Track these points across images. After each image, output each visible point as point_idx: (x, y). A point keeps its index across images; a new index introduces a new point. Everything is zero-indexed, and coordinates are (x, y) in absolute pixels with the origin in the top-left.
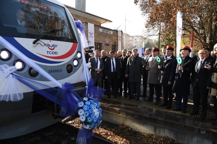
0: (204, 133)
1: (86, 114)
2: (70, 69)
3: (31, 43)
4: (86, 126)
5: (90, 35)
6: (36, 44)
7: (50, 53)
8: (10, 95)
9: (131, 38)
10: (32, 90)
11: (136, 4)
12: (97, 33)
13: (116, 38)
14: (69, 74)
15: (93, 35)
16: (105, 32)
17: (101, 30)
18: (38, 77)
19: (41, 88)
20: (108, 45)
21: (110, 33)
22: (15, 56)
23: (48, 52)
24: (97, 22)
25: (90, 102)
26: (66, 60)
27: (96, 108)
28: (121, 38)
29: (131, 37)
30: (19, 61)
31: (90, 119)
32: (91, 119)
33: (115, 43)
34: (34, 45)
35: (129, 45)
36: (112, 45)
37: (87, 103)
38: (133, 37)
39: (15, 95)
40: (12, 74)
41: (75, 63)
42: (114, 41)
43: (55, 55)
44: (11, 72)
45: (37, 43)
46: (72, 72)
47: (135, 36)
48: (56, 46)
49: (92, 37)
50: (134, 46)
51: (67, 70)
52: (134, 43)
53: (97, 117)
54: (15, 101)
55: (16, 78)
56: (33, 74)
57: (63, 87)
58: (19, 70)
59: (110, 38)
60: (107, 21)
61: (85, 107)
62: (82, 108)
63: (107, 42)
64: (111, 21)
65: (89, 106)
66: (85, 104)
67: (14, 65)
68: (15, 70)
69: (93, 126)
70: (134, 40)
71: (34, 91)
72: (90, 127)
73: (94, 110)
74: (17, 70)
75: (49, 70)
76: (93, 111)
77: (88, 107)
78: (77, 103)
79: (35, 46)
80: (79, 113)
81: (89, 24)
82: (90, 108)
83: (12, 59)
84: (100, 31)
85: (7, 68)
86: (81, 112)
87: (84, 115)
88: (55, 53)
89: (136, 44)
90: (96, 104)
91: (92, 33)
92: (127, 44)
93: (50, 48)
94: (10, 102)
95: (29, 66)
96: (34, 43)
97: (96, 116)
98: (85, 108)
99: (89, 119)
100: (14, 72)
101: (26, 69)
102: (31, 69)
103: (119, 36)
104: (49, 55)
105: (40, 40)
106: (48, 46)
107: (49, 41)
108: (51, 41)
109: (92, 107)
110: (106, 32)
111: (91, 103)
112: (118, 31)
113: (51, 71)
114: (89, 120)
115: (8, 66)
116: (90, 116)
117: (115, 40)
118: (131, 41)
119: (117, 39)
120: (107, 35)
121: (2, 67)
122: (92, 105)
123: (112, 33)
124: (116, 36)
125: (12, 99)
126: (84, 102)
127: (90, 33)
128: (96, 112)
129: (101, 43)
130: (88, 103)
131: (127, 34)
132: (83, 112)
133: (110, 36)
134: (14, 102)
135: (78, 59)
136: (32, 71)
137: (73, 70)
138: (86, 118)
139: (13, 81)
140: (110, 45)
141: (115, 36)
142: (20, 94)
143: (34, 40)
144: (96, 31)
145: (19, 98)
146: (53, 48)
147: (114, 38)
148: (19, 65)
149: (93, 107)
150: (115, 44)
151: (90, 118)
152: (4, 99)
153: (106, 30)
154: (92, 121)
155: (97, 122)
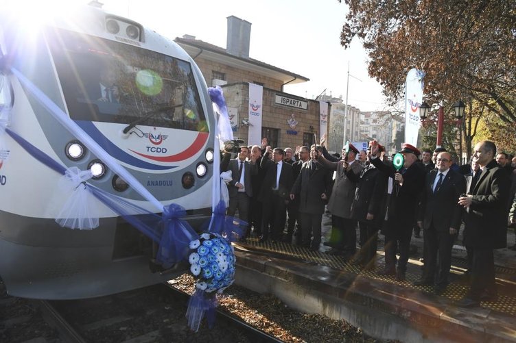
0: (409, 315)
1: (203, 262)
2: (189, 181)
3: (120, 132)
4: (202, 285)
5: (253, 111)
6: (128, 134)
7: (153, 150)
8: (77, 219)
9: (363, 118)
10: (115, 215)
11: (346, 47)
12: (270, 106)
13: (313, 117)
14: (186, 191)
15: (260, 111)
16: (288, 104)
17: (278, 99)
18: (127, 192)
19: (131, 211)
20: (295, 133)
21: (300, 105)
22: (93, 155)
23: (148, 148)
24: (274, 81)
25: (213, 241)
26: (183, 165)
27: (222, 254)
28: (326, 118)
29: (362, 113)
30: (97, 163)
31: (208, 273)
32: (210, 273)
33: (311, 128)
34: (125, 135)
35: (357, 132)
36: (305, 133)
37: (206, 243)
38: (367, 114)
39: (86, 221)
40: (84, 183)
41: (201, 170)
42: (309, 125)
43: (161, 155)
44: (84, 180)
45: (130, 131)
46: (193, 188)
47: (374, 113)
48: (165, 137)
49: (257, 114)
50: (371, 137)
51: (183, 182)
52: (370, 129)
53: (224, 270)
54: (85, 229)
55: (90, 191)
56: (119, 186)
57: (165, 210)
58: (95, 178)
59: (300, 117)
60: (297, 79)
61: (202, 249)
62: (195, 251)
63: (293, 125)
64: (307, 80)
65: (210, 249)
66: (201, 244)
67: (89, 168)
68: (89, 178)
69: (215, 286)
70: (370, 121)
71: (119, 217)
72: (208, 288)
73: (218, 256)
74: (93, 178)
75: (149, 182)
76: (216, 259)
77: (206, 251)
78: (189, 241)
79: (127, 138)
80: (191, 260)
81: (252, 86)
82: (210, 252)
83: (86, 159)
84: (276, 102)
85: (77, 173)
86: (193, 258)
87: (198, 264)
88: (162, 150)
89: (375, 132)
90: (223, 246)
91: (258, 107)
92: (354, 132)
93: (154, 140)
94: (77, 230)
95: (113, 172)
96: (125, 131)
97: (221, 269)
98: (202, 252)
99: (206, 271)
100: (88, 181)
101: (109, 177)
102: (116, 177)
103: (321, 113)
104: (150, 154)
105: (137, 126)
106: (150, 137)
107: (152, 127)
108: (156, 128)
109: (215, 252)
110: (291, 103)
111: (214, 244)
112: (318, 102)
113: (151, 184)
114: (208, 275)
115: (78, 170)
116: (209, 266)
117: (311, 122)
118: (362, 123)
119: (317, 119)
120: (292, 111)
121: (70, 171)
122: (215, 247)
123: (304, 105)
124: (314, 112)
125: (81, 227)
126: (202, 240)
127: (253, 106)
128: (223, 262)
129: (277, 127)
130: (208, 243)
131: (354, 107)
132: (197, 259)
133: (299, 113)
134: (84, 231)
135: (206, 162)
136: (118, 181)
137: (195, 184)
138: (202, 269)
139: (84, 195)
140: (299, 134)
141: (311, 113)
142: (94, 220)
143: (126, 126)
144: (267, 101)
145: (92, 226)
146: (158, 141)
147: (309, 116)
148: (97, 170)
149: (216, 250)
150: (310, 132)
151: (208, 270)
152: (68, 225)
153: (290, 99)
154: (213, 277)
155: (222, 280)
